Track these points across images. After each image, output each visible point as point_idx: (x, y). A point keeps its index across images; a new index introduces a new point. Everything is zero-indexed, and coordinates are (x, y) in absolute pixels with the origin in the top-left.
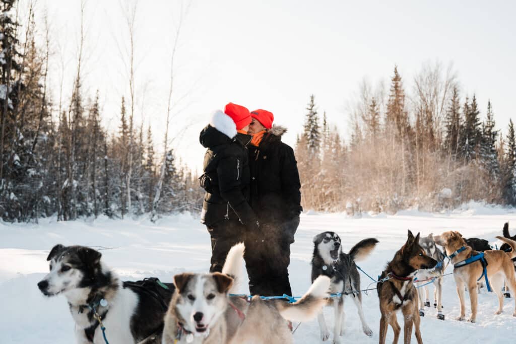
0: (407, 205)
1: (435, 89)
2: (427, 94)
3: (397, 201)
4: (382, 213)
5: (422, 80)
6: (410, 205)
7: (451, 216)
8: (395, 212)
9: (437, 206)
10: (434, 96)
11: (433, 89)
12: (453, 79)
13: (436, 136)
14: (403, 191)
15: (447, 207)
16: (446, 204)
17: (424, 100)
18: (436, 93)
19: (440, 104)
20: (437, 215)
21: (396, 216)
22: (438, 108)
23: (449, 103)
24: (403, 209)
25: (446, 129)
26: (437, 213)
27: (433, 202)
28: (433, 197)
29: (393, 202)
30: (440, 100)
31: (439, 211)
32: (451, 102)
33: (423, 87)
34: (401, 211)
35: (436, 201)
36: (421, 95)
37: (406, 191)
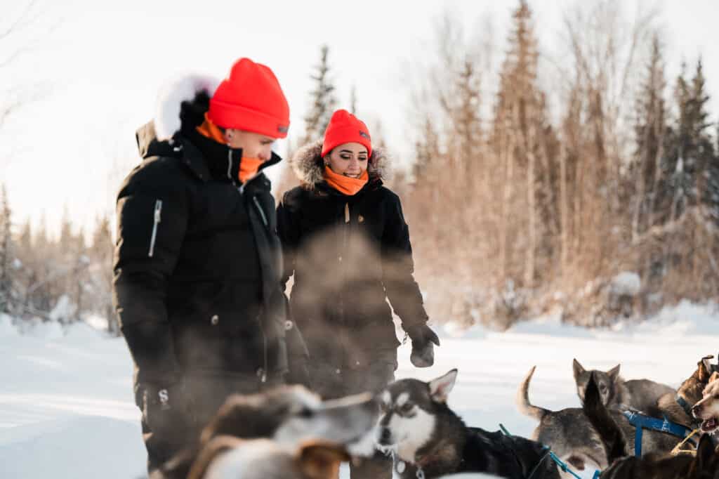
0: (535, 309)
1: (611, 41)
2: (591, 53)
3: (512, 300)
4: (477, 327)
5: (579, 18)
6: (545, 310)
7: (637, 336)
8: (508, 326)
9: (605, 313)
10: (607, 57)
11: (605, 40)
12: (650, 18)
13: (609, 150)
14: (528, 276)
15: (627, 316)
16: (627, 308)
17: (585, 66)
18: (611, 50)
19: (619, 75)
20: (602, 335)
21: (510, 335)
22: (614, 85)
23: (641, 74)
24: (526, 319)
25: (633, 135)
26: (606, 329)
27: (596, 303)
28: (597, 292)
29: (504, 302)
30: (621, 66)
31: (609, 325)
32: (646, 72)
33: (583, 34)
34: (522, 325)
35: (602, 302)
36: (578, 53)
37: (537, 275)
